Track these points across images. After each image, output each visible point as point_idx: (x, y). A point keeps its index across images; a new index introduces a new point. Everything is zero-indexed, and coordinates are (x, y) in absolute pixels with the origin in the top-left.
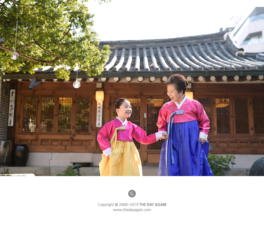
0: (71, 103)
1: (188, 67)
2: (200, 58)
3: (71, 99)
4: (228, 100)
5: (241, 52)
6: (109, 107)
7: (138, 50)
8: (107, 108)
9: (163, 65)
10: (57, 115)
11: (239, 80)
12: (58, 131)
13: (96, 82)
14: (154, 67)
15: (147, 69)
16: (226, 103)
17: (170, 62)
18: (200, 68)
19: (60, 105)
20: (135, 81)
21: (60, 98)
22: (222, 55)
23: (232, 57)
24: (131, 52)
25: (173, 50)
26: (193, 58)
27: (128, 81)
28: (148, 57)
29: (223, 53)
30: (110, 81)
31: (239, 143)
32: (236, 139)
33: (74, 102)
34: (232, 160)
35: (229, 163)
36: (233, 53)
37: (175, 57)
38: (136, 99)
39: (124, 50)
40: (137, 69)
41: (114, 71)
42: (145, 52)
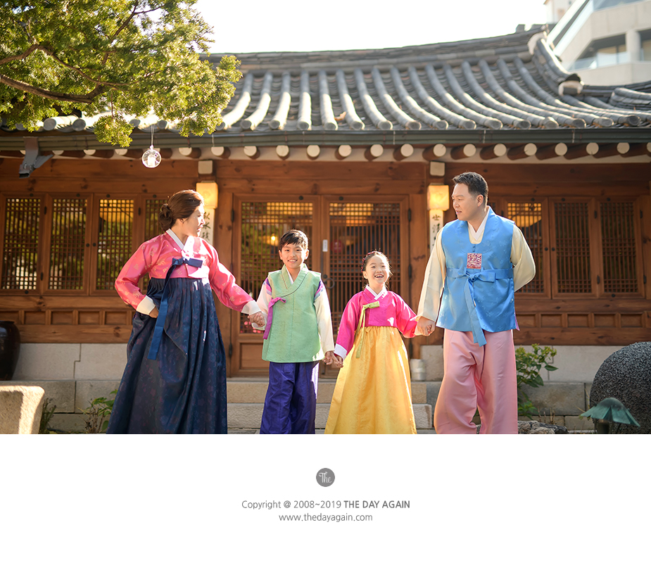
0: (132, 215)
1: (438, 119)
2: (467, 100)
3: (129, 205)
4: (538, 207)
5: (571, 84)
6: (230, 223)
7: (305, 78)
8: (225, 228)
9: (371, 116)
10: (94, 245)
11: (567, 156)
12: (97, 288)
13: (196, 159)
14: (348, 120)
15: (332, 125)
16: (533, 215)
17: (390, 107)
18: (467, 123)
19: (102, 222)
20: (299, 157)
21: (102, 201)
22: (522, 92)
23: (549, 97)
24: (287, 82)
25: (398, 78)
26: (450, 97)
27: (281, 157)
28: (332, 96)
29: (526, 86)
30: (235, 156)
31: (565, 316)
32: (558, 308)
33: (138, 211)
34: (547, 360)
35: (539, 367)
36: (552, 86)
37: (403, 96)
38: (302, 204)
39: (269, 78)
40: (305, 125)
41: (244, 130)
42: (324, 83)
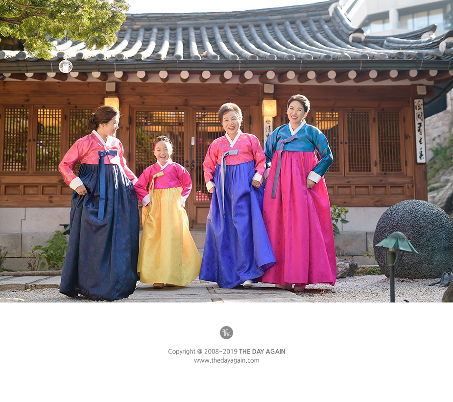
0: (60, 119)
1: (269, 54)
2: (289, 45)
3: (58, 113)
4: (336, 114)
5: (357, 35)
6: (128, 126)
7: (180, 32)
8: (124, 129)
9: (224, 53)
10: (34, 140)
11: (355, 80)
12: (36, 170)
13: (105, 82)
14: (209, 55)
15: (197, 57)
16: (333, 120)
17: (237, 48)
18: (289, 56)
19: (40, 125)
20: (175, 80)
21: (39, 110)
22: (325, 40)
23: (343, 43)
24: (167, 34)
25: (242, 32)
26: (277, 43)
27: (162, 79)
28: (197, 43)
29: (327, 37)
30: (132, 79)
31: (353, 187)
32: (349, 182)
33: (65, 117)
34: (342, 216)
35: (337, 220)
36: (345, 37)
37: (245, 42)
38: (177, 113)
39: (155, 30)
40: (179, 57)
41: (137, 60)
42: (192, 34)
